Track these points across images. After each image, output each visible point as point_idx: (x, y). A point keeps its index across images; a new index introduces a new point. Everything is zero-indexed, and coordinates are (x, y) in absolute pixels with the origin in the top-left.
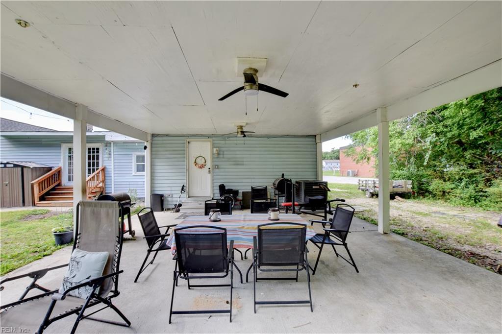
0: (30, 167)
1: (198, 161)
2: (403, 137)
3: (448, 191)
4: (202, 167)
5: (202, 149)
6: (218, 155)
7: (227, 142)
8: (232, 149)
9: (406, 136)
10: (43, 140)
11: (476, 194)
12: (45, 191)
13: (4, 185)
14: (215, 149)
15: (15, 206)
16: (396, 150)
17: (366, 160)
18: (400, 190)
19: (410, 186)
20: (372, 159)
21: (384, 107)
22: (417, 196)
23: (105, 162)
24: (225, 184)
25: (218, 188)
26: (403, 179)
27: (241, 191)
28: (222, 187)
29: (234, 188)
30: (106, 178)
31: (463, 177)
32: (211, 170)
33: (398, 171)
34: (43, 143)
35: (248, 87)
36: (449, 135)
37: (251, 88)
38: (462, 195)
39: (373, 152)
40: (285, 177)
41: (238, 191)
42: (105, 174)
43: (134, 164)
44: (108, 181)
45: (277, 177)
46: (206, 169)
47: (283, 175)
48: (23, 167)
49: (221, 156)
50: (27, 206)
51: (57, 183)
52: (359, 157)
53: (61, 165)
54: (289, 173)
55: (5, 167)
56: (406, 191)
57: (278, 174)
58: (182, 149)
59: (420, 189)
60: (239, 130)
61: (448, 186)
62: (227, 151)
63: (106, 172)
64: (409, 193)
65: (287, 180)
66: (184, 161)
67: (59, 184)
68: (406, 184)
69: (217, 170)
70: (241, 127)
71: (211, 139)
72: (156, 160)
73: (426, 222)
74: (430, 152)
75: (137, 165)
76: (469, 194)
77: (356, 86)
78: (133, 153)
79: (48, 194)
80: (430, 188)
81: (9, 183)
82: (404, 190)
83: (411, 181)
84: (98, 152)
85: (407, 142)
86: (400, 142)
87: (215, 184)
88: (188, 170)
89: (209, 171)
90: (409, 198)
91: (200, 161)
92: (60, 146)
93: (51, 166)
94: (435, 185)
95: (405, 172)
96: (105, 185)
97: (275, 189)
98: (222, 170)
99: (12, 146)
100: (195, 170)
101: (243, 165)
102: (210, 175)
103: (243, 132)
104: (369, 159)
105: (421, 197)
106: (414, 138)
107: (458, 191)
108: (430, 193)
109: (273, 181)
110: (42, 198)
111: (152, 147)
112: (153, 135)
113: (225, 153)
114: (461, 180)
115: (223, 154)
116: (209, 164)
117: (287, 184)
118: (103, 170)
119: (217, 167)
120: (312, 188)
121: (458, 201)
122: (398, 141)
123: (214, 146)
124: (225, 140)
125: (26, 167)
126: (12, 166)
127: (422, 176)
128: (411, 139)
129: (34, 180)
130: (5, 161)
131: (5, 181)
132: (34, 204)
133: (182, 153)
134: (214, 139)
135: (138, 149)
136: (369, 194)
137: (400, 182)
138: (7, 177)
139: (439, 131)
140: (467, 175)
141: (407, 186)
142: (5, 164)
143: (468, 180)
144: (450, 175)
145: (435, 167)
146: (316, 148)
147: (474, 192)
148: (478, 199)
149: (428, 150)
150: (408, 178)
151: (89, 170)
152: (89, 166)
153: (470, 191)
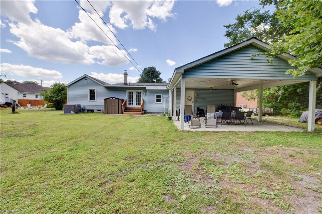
1: (189, 98)
3: (288, 113)
4: (190, 100)
6: (197, 96)
7: (200, 91)
8: (202, 94)
9: (271, 90)
13: (112, 106)
15: (115, 114)
16: (267, 96)
17: (253, 99)
18: (268, 112)
20: (256, 99)
22: (276, 115)
23: (143, 98)
24: (200, 107)
25: (197, 108)
26: (270, 108)
30: (144, 104)
31: (294, 107)
33: (267, 104)
38: (293, 114)
39: (257, 96)
40: (223, 105)
43: (155, 99)
47: (221, 104)
48: (118, 99)
50: (120, 114)
51: (126, 106)
52: (249, 98)
53: (126, 99)
61: (288, 111)
63: (144, 102)
64: (272, 113)
69: (196, 102)
70: (212, 87)
71: (194, 90)
74: (281, 97)
75: (157, 99)
76: (295, 114)
78: (155, 94)
79: (125, 110)
80: (281, 112)
81: (114, 105)
83: (273, 109)
85: (272, 92)
87: (195, 107)
89: (193, 102)
90: (271, 116)
91: (190, 98)
92: (126, 91)
93: (124, 99)
94: (283, 111)
95: (270, 105)
96: (144, 107)
98: (198, 102)
100: (187, 102)
103: (212, 89)
104: (254, 99)
106: (275, 91)
107: (292, 113)
108: (280, 114)
115: (199, 96)
116: (193, 100)
121: (291, 116)
122: (268, 92)
123: (195, 93)
125: (120, 99)
126: (115, 98)
127: (278, 107)
129: (122, 104)
131: (112, 104)
132: (122, 113)
134: (196, 90)
136: (254, 114)
137: (268, 109)
138: (113, 102)
139: (285, 88)
140: (296, 106)
141: (271, 111)
142: (112, 98)
143: (296, 108)
144: (289, 107)
145: (284, 103)
146: (234, 94)
147: (298, 113)
148: (299, 116)
149: (280, 96)
150: (272, 107)
151: (137, 101)
152: (137, 99)
153: (297, 112)
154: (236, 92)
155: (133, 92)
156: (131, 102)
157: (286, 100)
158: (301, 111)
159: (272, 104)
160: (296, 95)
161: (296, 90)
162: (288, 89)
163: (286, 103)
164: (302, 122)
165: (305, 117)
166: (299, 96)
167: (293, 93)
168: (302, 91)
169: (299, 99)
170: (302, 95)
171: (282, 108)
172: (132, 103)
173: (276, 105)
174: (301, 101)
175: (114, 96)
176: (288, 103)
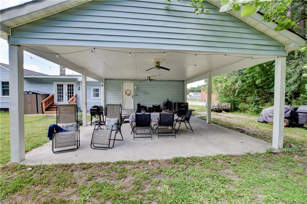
0: (40, 94)
2: (227, 82)
3: (246, 108)
4: (129, 95)
5: (129, 87)
6: (137, 89)
8: (144, 86)
10: (44, 80)
11: (258, 110)
12: (47, 106)
13: (28, 103)
14: (135, 87)
15: (33, 114)
18: (225, 108)
19: (230, 106)
21: (210, 71)
22: (233, 111)
23: (77, 92)
24: (140, 104)
25: (137, 105)
26: (227, 102)
27: (148, 107)
28: (139, 105)
29: (145, 105)
30: (77, 100)
31: (253, 102)
32: (134, 96)
33: (224, 99)
34: (44, 81)
35: (156, 68)
36: (248, 82)
37: (157, 68)
40: (169, 100)
41: (146, 107)
42: (77, 98)
43: (92, 93)
44: (79, 101)
45: (165, 100)
46: (131, 96)
47: (168, 99)
48: (37, 94)
49: (138, 90)
50: (39, 114)
51: (52, 102)
53: (53, 93)
54: (170, 99)
55: (28, 93)
56: (228, 108)
57: (166, 99)
58: (120, 86)
59: (235, 107)
60: (149, 78)
61: (246, 106)
62: (141, 87)
63: (77, 97)
64: (229, 109)
65: (170, 102)
66: (121, 92)
67: (53, 103)
68: (228, 105)
69: (136, 97)
70: (149, 77)
71: (133, 82)
72: (107, 91)
73: (229, 120)
74: (238, 90)
75: (94, 94)
76: (254, 110)
77: (195, 65)
78: (91, 87)
79: (49, 108)
80: (239, 107)
81: (30, 102)
82: (227, 108)
83: (230, 104)
84: (73, 87)
85: (228, 85)
86: (225, 84)
87: (135, 103)
88: (122, 96)
89: (133, 97)
90: (229, 112)
91: (128, 92)
92: (53, 83)
93: (49, 93)
94: (241, 106)
95: (228, 99)
96: (77, 104)
97: (164, 106)
98: (139, 97)
99: (27, 83)
100: (125, 96)
101: (149, 94)
102: (133, 99)
103: (150, 80)
105: (235, 112)
106: (232, 82)
107: (250, 108)
108: (239, 109)
109: (163, 102)
110: (46, 110)
111: (105, 85)
112: (105, 79)
113: (140, 88)
114: (252, 103)
115: (139, 89)
116: (132, 94)
117: (170, 103)
118: (76, 96)
119: (136, 95)
120: (181, 105)
121: (250, 113)
123: (135, 85)
124: (140, 82)
125: (38, 94)
126: (31, 93)
127: (236, 101)
128: (230, 83)
129: (42, 100)
130: (28, 91)
131: (28, 101)
132: (43, 113)
133: (120, 88)
134: (135, 81)
135: (96, 85)
137: (225, 104)
138: (29, 98)
139: (243, 79)
140: (255, 101)
141: (228, 106)
142: (28, 92)
143: (255, 103)
144: (248, 101)
145: (242, 97)
146: (184, 87)
147: (257, 108)
148: (258, 112)
149: (237, 88)
150: (230, 102)
151: (68, 96)
152: (68, 94)
153: (255, 108)
154: (186, 84)
155: (62, 85)
156: (60, 98)
157: (244, 93)
158: (260, 107)
159: (230, 98)
160: (255, 87)
161: (254, 81)
162: (247, 80)
163: (244, 97)
164: (262, 122)
165: (266, 116)
166: (258, 89)
167: (252, 85)
168: (262, 83)
169: (258, 92)
170: (262, 87)
171: (240, 103)
172: (62, 99)
173: (234, 100)
174: (260, 95)
175: (30, 90)
176: (247, 96)
